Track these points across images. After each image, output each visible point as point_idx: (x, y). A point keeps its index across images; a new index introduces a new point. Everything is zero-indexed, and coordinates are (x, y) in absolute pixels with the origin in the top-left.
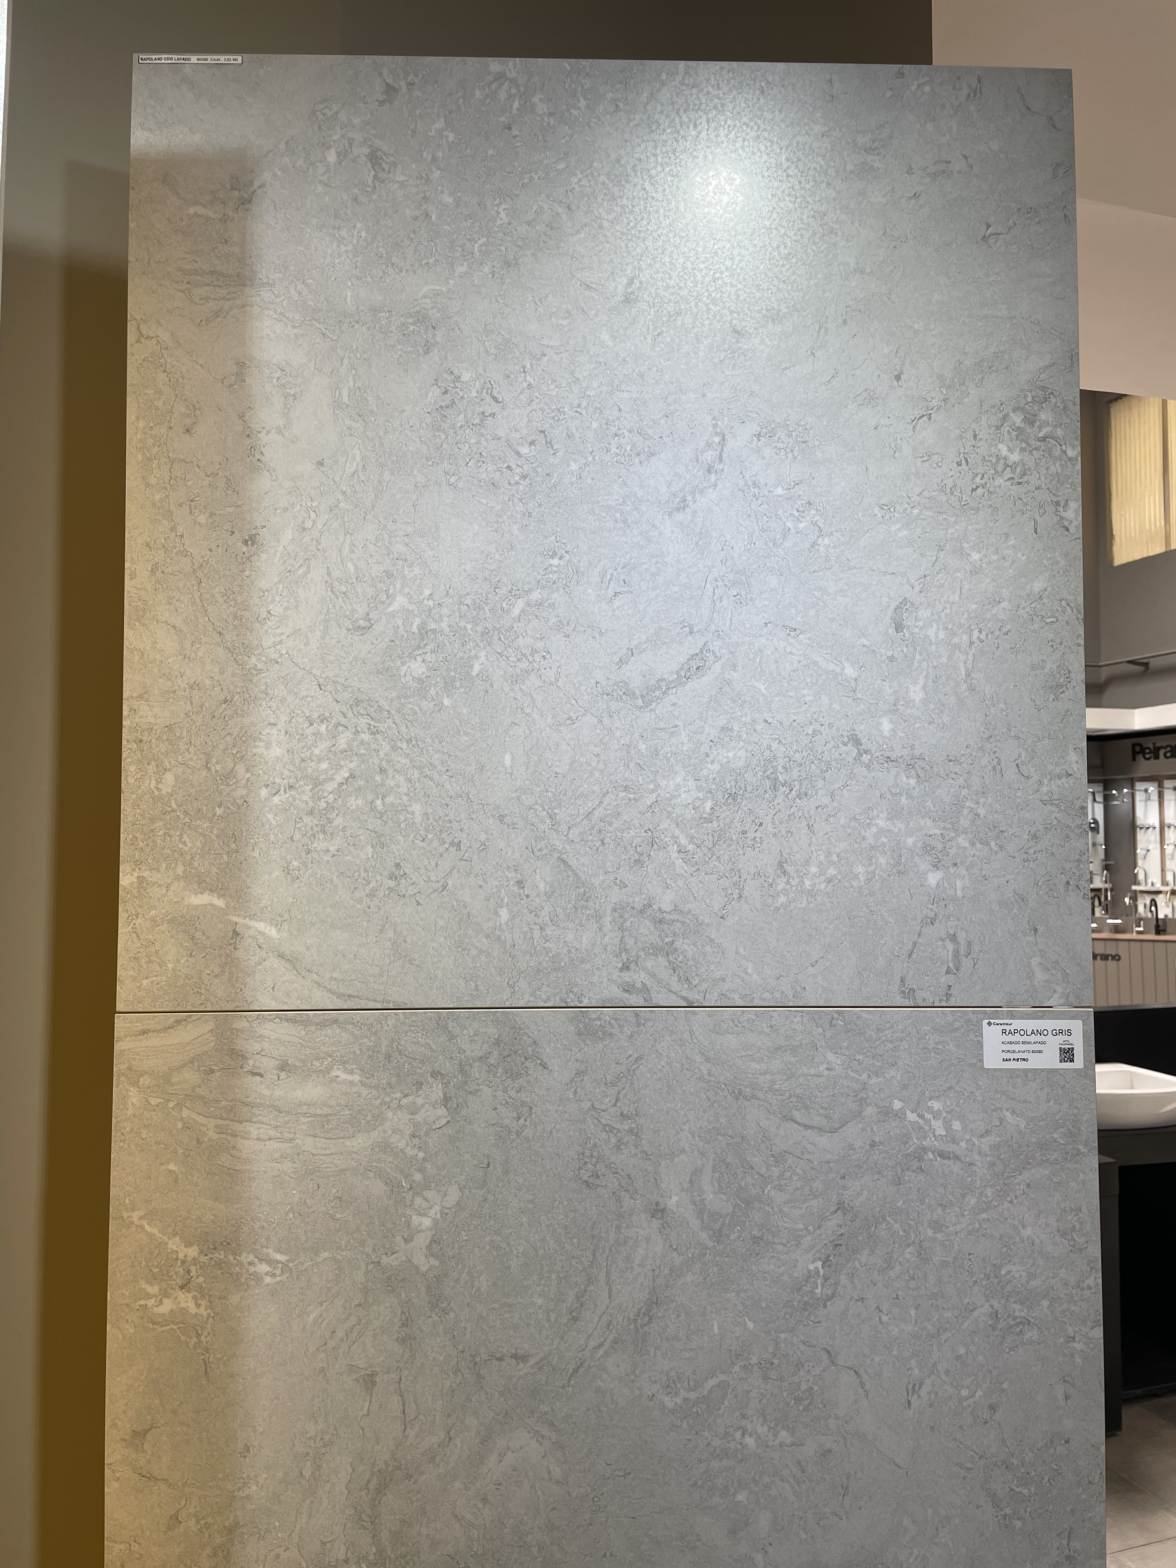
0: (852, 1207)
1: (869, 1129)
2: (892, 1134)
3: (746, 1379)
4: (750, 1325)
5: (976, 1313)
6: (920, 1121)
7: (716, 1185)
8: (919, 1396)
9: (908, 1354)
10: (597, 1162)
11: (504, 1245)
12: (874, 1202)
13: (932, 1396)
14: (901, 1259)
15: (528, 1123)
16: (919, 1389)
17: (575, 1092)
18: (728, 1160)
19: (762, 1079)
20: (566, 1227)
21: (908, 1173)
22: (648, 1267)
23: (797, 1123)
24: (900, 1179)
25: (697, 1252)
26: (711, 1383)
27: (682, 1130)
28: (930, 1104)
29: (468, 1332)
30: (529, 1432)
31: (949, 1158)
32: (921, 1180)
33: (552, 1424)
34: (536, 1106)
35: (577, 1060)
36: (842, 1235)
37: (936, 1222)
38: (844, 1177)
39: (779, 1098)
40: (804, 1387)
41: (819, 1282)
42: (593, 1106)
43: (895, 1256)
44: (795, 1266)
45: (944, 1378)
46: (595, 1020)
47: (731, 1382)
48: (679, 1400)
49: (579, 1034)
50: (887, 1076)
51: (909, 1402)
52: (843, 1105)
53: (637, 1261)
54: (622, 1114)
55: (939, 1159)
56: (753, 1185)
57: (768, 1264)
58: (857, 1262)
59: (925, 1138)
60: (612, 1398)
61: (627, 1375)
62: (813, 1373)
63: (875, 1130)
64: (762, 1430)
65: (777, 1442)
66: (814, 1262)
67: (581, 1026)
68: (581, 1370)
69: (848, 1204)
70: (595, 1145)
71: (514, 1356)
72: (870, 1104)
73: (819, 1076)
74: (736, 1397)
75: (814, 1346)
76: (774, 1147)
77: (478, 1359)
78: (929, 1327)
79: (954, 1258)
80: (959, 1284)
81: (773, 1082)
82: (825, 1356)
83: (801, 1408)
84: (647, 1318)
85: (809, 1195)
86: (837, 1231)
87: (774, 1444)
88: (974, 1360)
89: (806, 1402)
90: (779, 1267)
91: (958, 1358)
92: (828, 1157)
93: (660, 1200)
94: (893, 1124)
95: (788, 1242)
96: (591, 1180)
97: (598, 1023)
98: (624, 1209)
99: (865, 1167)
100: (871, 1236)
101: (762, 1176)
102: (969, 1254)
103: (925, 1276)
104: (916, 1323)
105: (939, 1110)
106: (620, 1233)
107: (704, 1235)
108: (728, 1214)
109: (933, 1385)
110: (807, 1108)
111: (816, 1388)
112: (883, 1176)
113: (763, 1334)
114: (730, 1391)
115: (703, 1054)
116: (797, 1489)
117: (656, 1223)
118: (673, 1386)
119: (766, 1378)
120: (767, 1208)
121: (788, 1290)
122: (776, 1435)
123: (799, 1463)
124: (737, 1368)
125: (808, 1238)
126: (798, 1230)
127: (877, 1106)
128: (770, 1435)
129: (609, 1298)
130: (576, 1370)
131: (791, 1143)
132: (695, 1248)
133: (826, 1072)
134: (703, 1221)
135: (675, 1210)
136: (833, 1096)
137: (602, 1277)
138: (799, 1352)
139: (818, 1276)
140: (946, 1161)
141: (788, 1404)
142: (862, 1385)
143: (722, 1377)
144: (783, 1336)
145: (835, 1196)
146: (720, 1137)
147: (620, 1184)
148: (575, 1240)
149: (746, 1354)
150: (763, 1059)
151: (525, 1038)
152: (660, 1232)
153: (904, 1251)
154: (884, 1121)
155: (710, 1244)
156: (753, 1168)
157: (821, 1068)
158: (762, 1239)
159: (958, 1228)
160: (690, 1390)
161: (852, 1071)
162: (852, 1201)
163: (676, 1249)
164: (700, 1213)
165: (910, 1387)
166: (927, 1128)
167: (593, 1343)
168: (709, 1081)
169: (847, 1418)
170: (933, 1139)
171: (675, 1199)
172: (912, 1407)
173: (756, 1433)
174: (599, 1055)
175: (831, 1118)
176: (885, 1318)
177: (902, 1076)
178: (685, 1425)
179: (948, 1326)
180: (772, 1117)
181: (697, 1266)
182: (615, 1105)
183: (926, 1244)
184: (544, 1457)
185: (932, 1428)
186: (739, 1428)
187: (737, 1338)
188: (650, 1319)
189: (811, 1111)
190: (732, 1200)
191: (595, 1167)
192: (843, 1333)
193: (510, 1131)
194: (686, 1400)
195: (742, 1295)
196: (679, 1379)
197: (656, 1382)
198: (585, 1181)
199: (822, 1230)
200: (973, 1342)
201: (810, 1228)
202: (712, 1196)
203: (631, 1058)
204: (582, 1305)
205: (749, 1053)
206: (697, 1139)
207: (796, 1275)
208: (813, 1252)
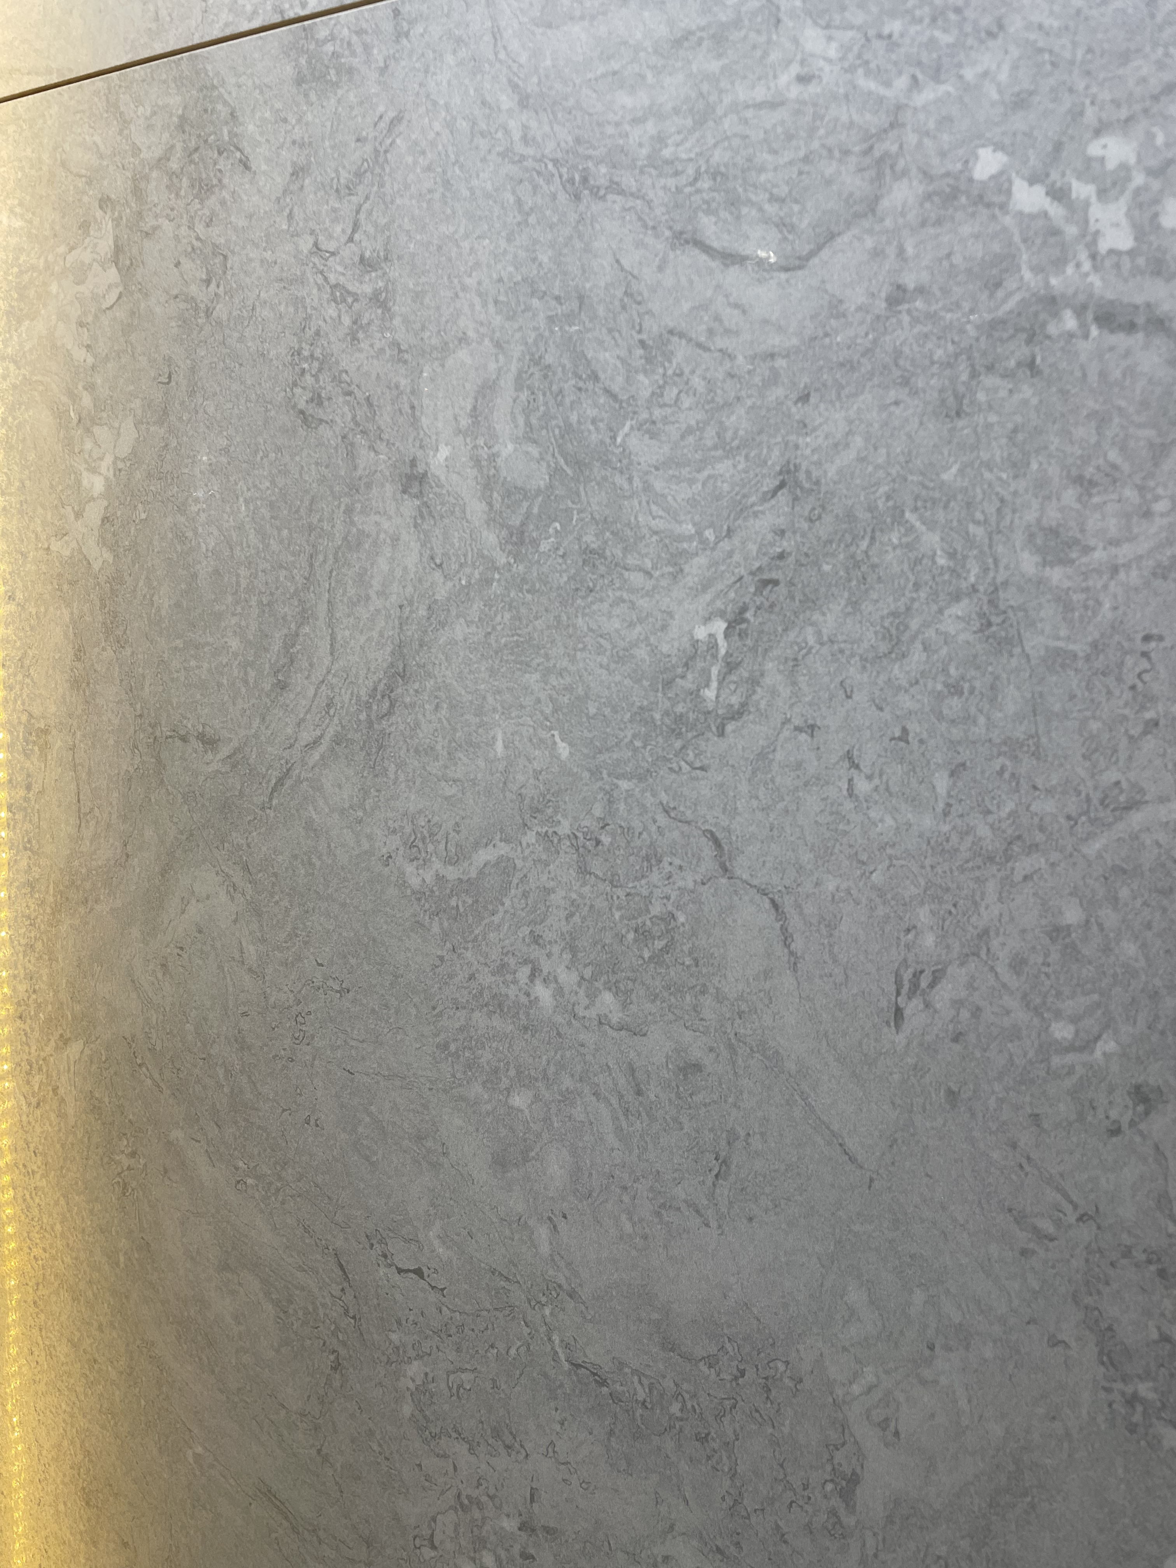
0: (818, 483)
1: (891, 251)
2: (957, 259)
3: (547, 865)
4: (564, 750)
5: (1137, 818)
6: (1056, 211)
7: (521, 421)
8: (927, 1005)
9: (914, 891)
10: (320, 370)
11: (190, 534)
12: (878, 467)
13: (965, 1014)
14: (930, 633)
15: (221, 290)
16: (932, 985)
17: (290, 216)
18: (549, 359)
19: (636, 134)
20: (272, 505)
21: (989, 381)
22: (393, 598)
23: (706, 249)
24: (959, 398)
25: (477, 575)
26: (483, 856)
27: (464, 288)
28: (1094, 149)
29: (147, 683)
30: (217, 874)
31: (1131, 327)
32: (1025, 402)
33: (246, 868)
34: (233, 252)
35: (294, 142)
36: (781, 556)
37: (1053, 532)
38: (804, 398)
39: (671, 182)
40: (656, 909)
41: (715, 671)
42: (316, 244)
43: (914, 624)
44: (664, 628)
45: (1006, 975)
46: (325, 41)
47: (519, 863)
48: (429, 877)
49: (300, 81)
50: (969, 74)
51: (899, 1013)
52: (829, 182)
53: (376, 583)
54: (362, 258)
55: (1094, 331)
56: (594, 421)
57: (610, 616)
58: (810, 630)
59: (1060, 263)
60: (329, 846)
61: (351, 807)
62: (680, 883)
63: (910, 251)
64: (568, 978)
65: (593, 1013)
66: (707, 620)
67: (303, 61)
68: (289, 783)
69: (808, 473)
70: (318, 333)
71: (201, 737)
72: (905, 173)
73: (773, 105)
74: (525, 895)
75: (688, 823)
76: (647, 322)
77: (158, 734)
78: (983, 831)
79: (1095, 645)
80: (1094, 726)
81: (660, 140)
82: (708, 851)
83: (646, 955)
84: (386, 704)
85: (715, 447)
86: (772, 544)
87: (587, 1014)
88: (1107, 950)
89: (659, 944)
90: (631, 625)
91: (1057, 932)
92: (775, 341)
93: (419, 454)
94: (966, 230)
95: (655, 567)
96: (311, 409)
97: (329, 48)
98: (360, 472)
99: (866, 365)
100: (857, 565)
101: (614, 397)
102: (1147, 638)
103: (992, 687)
104: (946, 814)
105: (1124, 167)
106: (352, 523)
107: (491, 538)
108: (539, 491)
109: (971, 986)
110: (734, 202)
111: (682, 919)
112: (914, 393)
113: (586, 775)
114: (515, 881)
115: (515, 87)
116: (624, 1124)
117: (410, 506)
118: (421, 845)
119: (584, 871)
120: (620, 480)
121: (646, 683)
122: (592, 996)
123: (632, 1070)
124: (530, 837)
125: (701, 560)
126: (680, 538)
127: (927, 176)
128: (582, 993)
129: (332, 654)
130: (280, 782)
131: (686, 306)
132: (473, 564)
133: (794, 92)
134: (490, 505)
135: (443, 478)
136: (806, 159)
137: (322, 609)
138: (654, 828)
139: (715, 656)
140: (1120, 340)
141: (622, 938)
142: (787, 939)
143: (504, 849)
144: (624, 785)
145: (776, 452)
146: (535, 302)
147: (354, 418)
148: (285, 532)
149: (549, 811)
150: (643, 77)
151: (219, 107)
152: (416, 526)
153: (941, 611)
154: (939, 222)
155: (502, 559)
156: (595, 377)
157: (784, 79)
158: (602, 556)
159: (1125, 552)
160: (449, 861)
161: (868, 73)
162: (819, 464)
163: (440, 566)
164: (487, 485)
165: (907, 975)
166: (1071, 230)
167: (306, 737)
168: (523, 158)
169: (744, 1007)
170: (1087, 266)
171: (444, 452)
172: (907, 1027)
173: (556, 981)
174: (329, 124)
175: (792, 228)
176: (863, 786)
177: (1015, 67)
178: (436, 929)
179: (1039, 837)
180: (650, 240)
181: (475, 607)
182: (351, 240)
183: (1010, 597)
184: (235, 921)
185: (952, 1095)
186: (526, 962)
187: (537, 774)
188: (392, 706)
189: (745, 210)
190: (549, 457)
191: (317, 381)
192: (755, 803)
193: (196, 309)
194: (440, 879)
195: (553, 680)
196: (432, 835)
197: (394, 832)
198: (302, 412)
199: (736, 541)
200: (1114, 901)
201: (709, 534)
202: (510, 447)
203: (382, 125)
204: (292, 661)
205: (615, 65)
206: (491, 308)
207: (665, 648)
208: (708, 597)
